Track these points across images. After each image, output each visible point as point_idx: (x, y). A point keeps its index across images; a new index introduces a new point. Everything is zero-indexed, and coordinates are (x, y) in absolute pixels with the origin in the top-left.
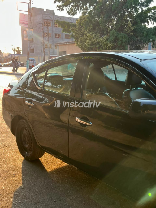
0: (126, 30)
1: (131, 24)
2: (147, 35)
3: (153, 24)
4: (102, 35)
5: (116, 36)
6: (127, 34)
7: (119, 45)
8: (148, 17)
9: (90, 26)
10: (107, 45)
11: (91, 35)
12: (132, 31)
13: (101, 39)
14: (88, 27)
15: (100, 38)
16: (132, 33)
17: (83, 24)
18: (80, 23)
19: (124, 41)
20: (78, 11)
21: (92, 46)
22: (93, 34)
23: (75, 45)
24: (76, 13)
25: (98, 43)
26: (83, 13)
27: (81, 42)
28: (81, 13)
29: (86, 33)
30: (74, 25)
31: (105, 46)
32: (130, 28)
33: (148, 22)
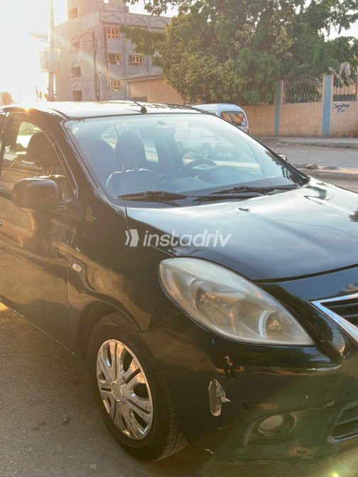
0: (275, 47)
1: (285, 34)
2: (322, 57)
3: (339, 32)
4: (222, 59)
5: (253, 62)
6: (279, 56)
7: (259, 82)
8: (330, 15)
9: (194, 39)
10: (232, 81)
11: (198, 58)
12: (289, 50)
13: (220, 68)
14: (191, 41)
15: (217, 65)
16: (290, 54)
17: (177, 33)
18: (172, 32)
19: (270, 71)
20: (168, 5)
21: (201, 85)
22: (202, 55)
23: (165, 81)
24: (165, 8)
25: (213, 77)
26: (181, 9)
27: (176, 74)
28: (177, 7)
29: (185, 54)
30: (161, 37)
31: (228, 84)
32: (284, 41)
33: (328, 28)
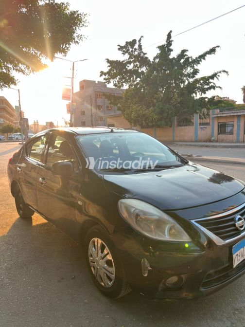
0: (172, 102)
1: (177, 96)
2: (193, 106)
3: (201, 95)
4: (148, 107)
5: (162, 108)
6: (174, 106)
7: (165, 117)
8: (197, 88)
9: (136, 99)
10: (153, 117)
11: (137, 107)
12: (178, 103)
13: (147, 111)
14: (134, 100)
15: (146, 110)
16: (179, 105)
17: (128, 96)
18: (126, 95)
19: (170, 112)
20: (124, 84)
21: (138, 119)
22: (139, 106)
23: (122, 117)
24: (123, 85)
25: (144, 115)
26: (130, 86)
27: (128, 114)
28: (128, 85)
29: (132, 105)
30: (121, 98)
31: (151, 118)
32: (176, 99)
33: (196, 94)
